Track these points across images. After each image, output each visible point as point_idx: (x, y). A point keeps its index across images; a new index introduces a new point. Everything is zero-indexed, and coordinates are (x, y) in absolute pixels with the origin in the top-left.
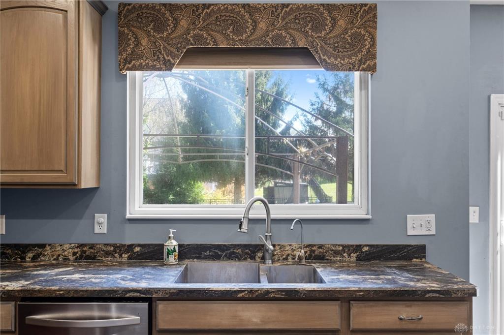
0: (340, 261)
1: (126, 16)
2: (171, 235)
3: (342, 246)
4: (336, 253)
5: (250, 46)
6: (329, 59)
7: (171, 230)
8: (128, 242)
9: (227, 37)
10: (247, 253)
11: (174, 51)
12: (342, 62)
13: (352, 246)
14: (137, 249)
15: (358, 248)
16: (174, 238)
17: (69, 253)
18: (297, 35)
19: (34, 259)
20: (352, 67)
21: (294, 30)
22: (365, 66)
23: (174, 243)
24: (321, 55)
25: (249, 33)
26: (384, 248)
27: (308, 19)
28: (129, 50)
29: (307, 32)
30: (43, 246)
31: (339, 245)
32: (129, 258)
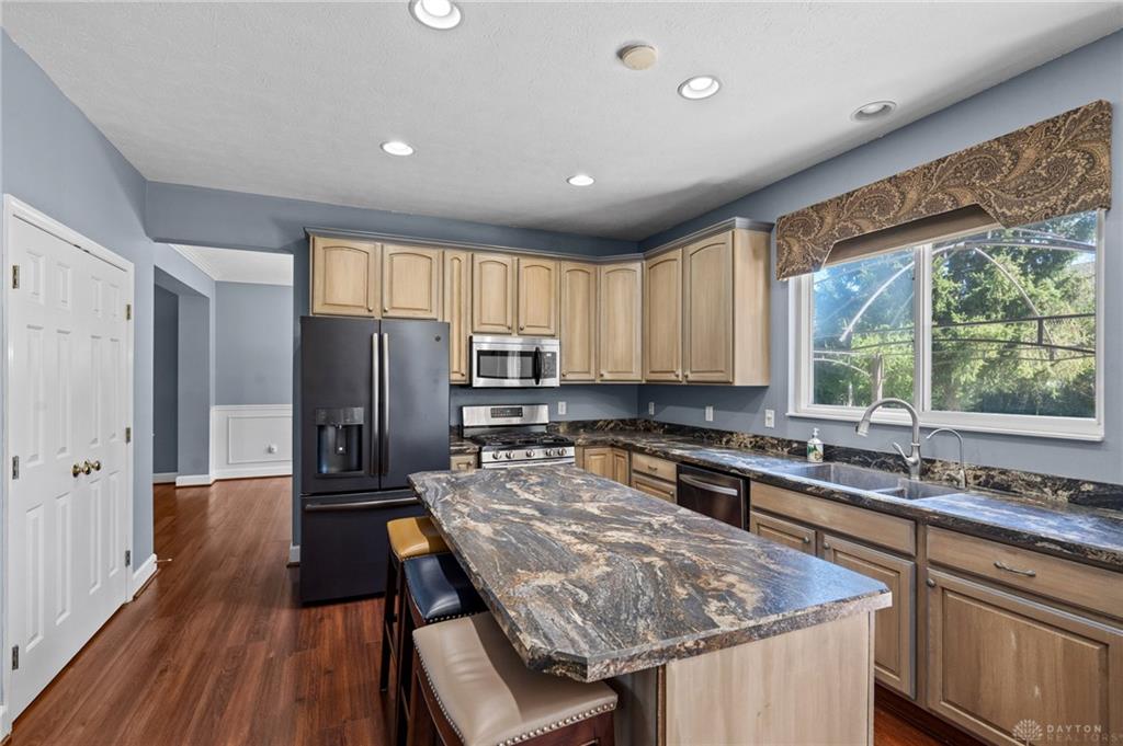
0: (1037, 498)
1: (781, 228)
2: (815, 434)
3: (1041, 476)
4: (1030, 485)
5: (899, 223)
6: (1010, 210)
7: (816, 430)
8: (788, 438)
9: (873, 221)
10: (899, 465)
11: (821, 249)
12: (1032, 209)
13: (1061, 479)
14: (795, 445)
15: (1072, 484)
16: (818, 437)
17: (747, 441)
18: (958, 192)
19: (727, 442)
20: (1050, 211)
21: (955, 187)
22: (1075, 206)
23: (817, 441)
24: (997, 208)
25: (897, 209)
26: (1114, 492)
27: (975, 166)
28: (784, 259)
29: (974, 183)
30: (731, 433)
31: (1036, 475)
32: (789, 452)
